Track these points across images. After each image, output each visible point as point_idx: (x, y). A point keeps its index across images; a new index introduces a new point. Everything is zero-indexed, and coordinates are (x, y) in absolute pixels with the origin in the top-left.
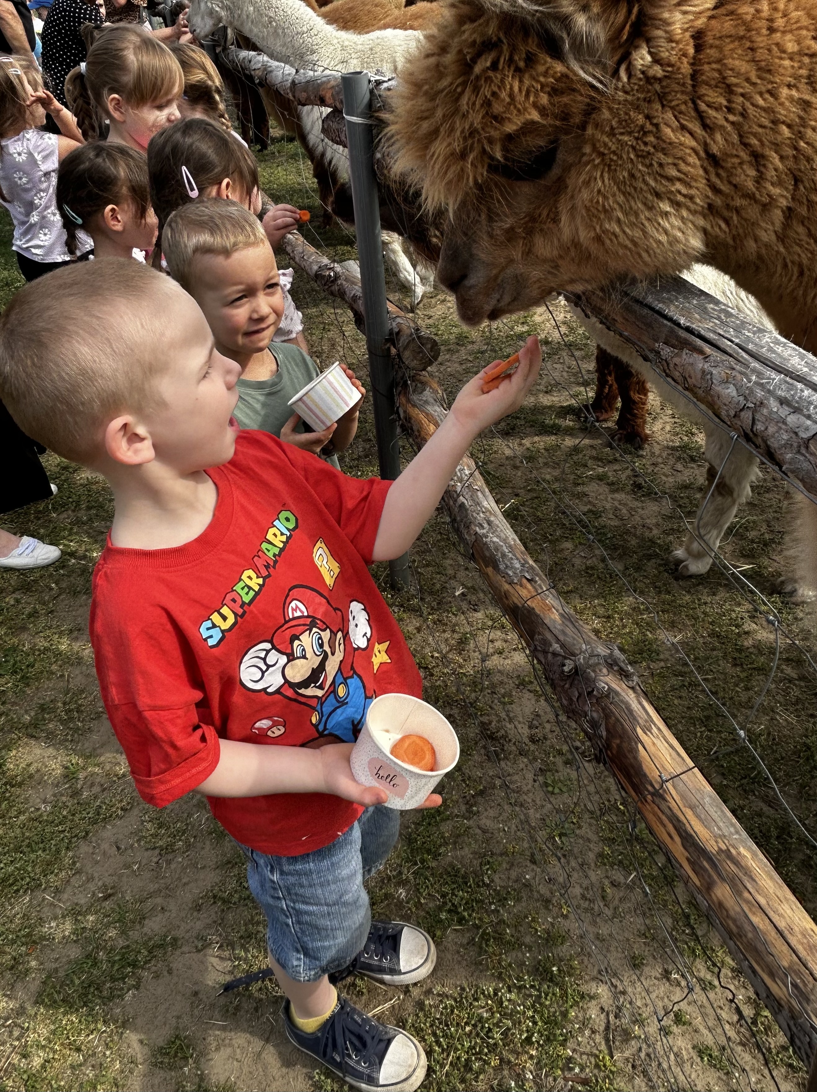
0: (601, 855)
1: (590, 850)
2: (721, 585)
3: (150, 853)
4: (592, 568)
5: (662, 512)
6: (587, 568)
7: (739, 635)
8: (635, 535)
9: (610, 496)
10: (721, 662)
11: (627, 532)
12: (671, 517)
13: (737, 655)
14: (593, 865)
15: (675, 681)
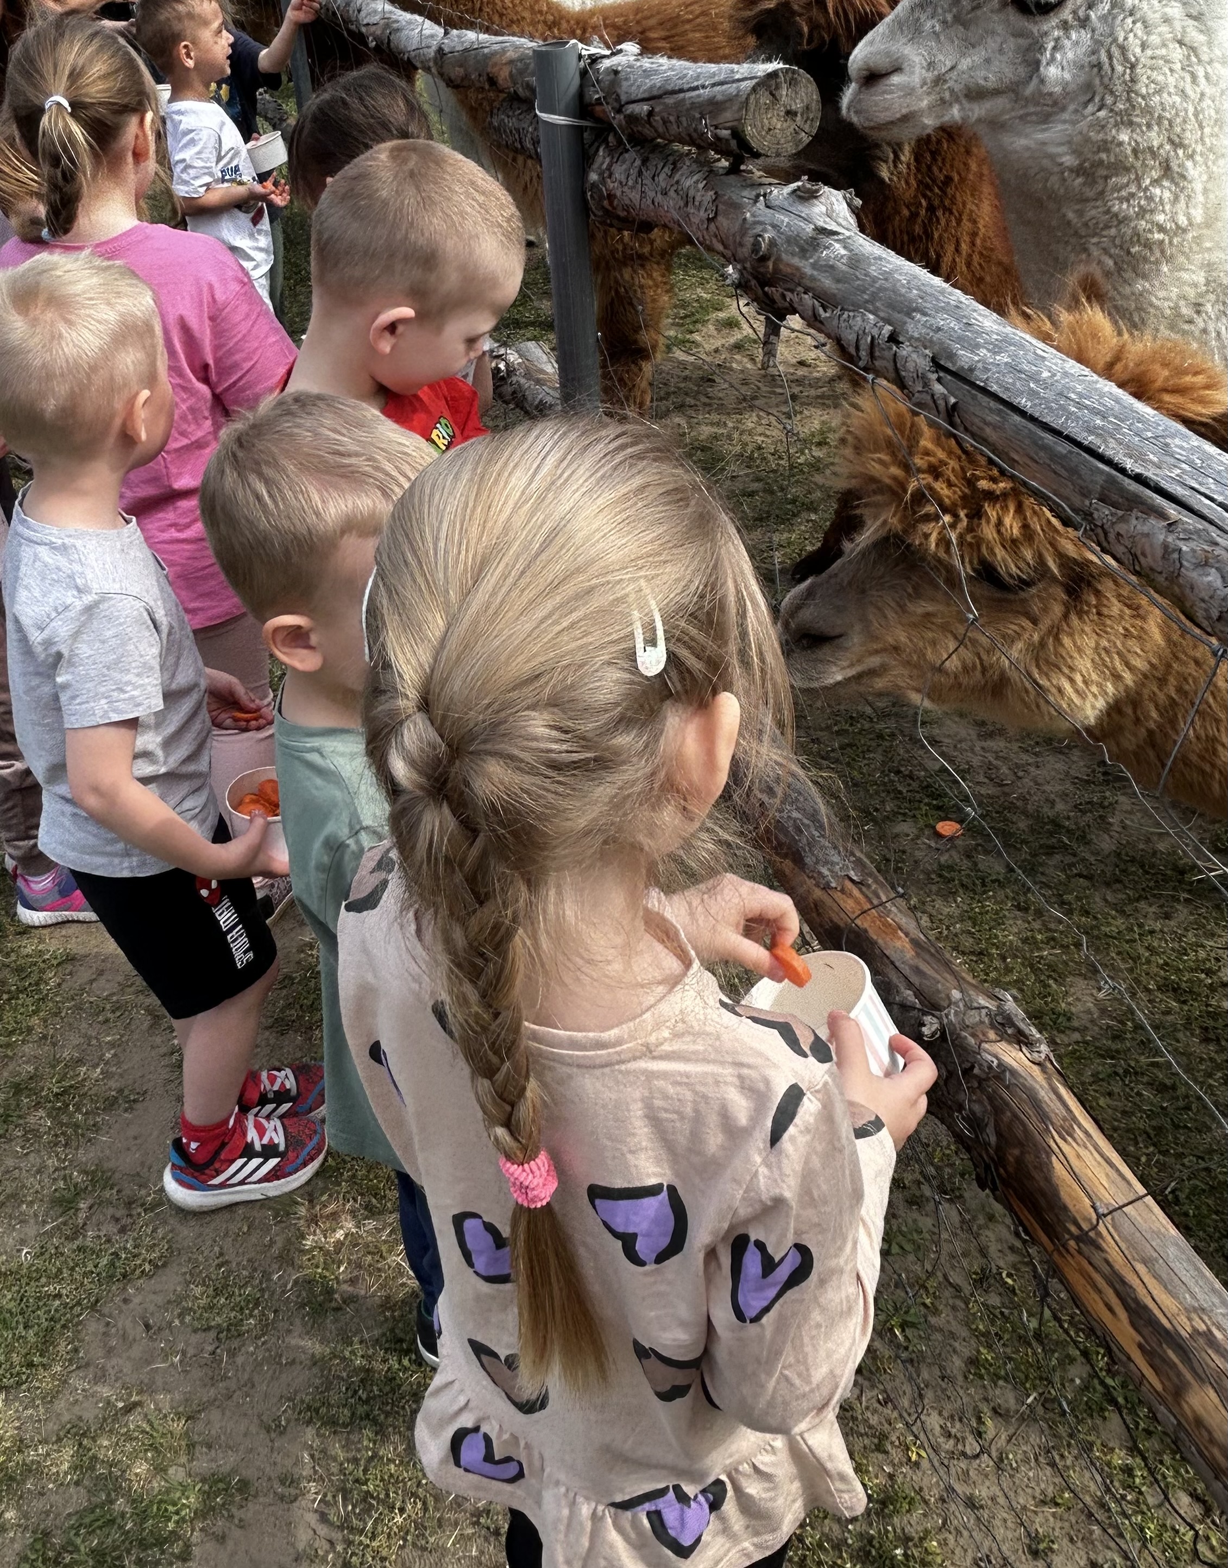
0: (974, 1362)
1: (955, 1351)
2: (1178, 901)
3: (200, 1336)
4: (951, 868)
5: (1072, 772)
6: (941, 867)
7: (1212, 988)
8: (1025, 813)
9: (978, 745)
10: (1180, 1035)
11: (1012, 807)
12: (1088, 782)
13: (1210, 1023)
14: (960, 1378)
15: (1102, 1066)
